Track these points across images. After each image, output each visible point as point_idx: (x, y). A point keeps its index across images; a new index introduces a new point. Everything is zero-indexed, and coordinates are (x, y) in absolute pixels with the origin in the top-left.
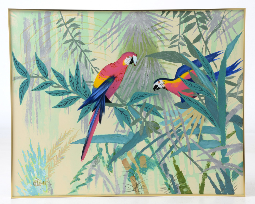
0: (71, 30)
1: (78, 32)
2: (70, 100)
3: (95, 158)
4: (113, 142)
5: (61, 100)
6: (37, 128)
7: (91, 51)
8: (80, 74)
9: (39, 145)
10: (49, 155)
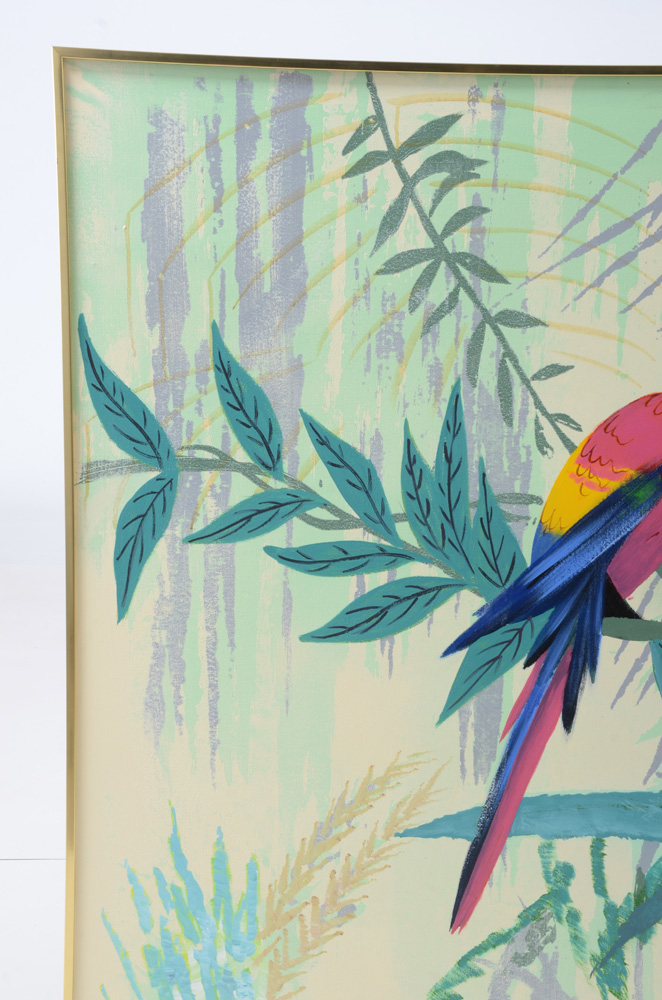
0: (425, 190)
1: (470, 205)
2: (399, 600)
3: (532, 915)
4: (637, 833)
5: (352, 599)
6: (214, 748)
7: (536, 322)
8: (469, 453)
9: (219, 842)
10: (278, 896)
